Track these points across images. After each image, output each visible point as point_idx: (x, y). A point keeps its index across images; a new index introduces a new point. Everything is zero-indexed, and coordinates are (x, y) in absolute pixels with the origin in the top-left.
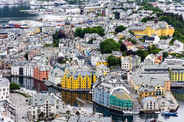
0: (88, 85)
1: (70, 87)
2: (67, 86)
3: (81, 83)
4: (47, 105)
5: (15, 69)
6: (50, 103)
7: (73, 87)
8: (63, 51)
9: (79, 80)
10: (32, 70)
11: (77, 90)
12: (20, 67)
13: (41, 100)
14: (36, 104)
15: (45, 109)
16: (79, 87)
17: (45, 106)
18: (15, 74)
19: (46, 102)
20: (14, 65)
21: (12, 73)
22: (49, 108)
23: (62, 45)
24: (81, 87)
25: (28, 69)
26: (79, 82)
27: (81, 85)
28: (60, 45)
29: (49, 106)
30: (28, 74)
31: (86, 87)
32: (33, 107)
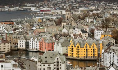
0: (95, 53)
1: (77, 55)
2: (73, 55)
3: (88, 51)
4: (58, 62)
5: (21, 42)
6: (61, 61)
7: (79, 56)
8: (66, 28)
9: (85, 48)
10: (38, 43)
11: (83, 58)
12: (26, 41)
13: (51, 57)
14: (46, 61)
15: (56, 67)
16: (85, 56)
17: (56, 64)
18: (22, 48)
19: (56, 59)
20: (20, 39)
21: (19, 47)
22: (60, 67)
23: (65, 24)
24: (88, 55)
25: (33, 43)
26: (85, 50)
27: (88, 53)
28: (62, 23)
29: (59, 64)
30: (33, 47)
31: (92, 55)
32: (43, 65)
